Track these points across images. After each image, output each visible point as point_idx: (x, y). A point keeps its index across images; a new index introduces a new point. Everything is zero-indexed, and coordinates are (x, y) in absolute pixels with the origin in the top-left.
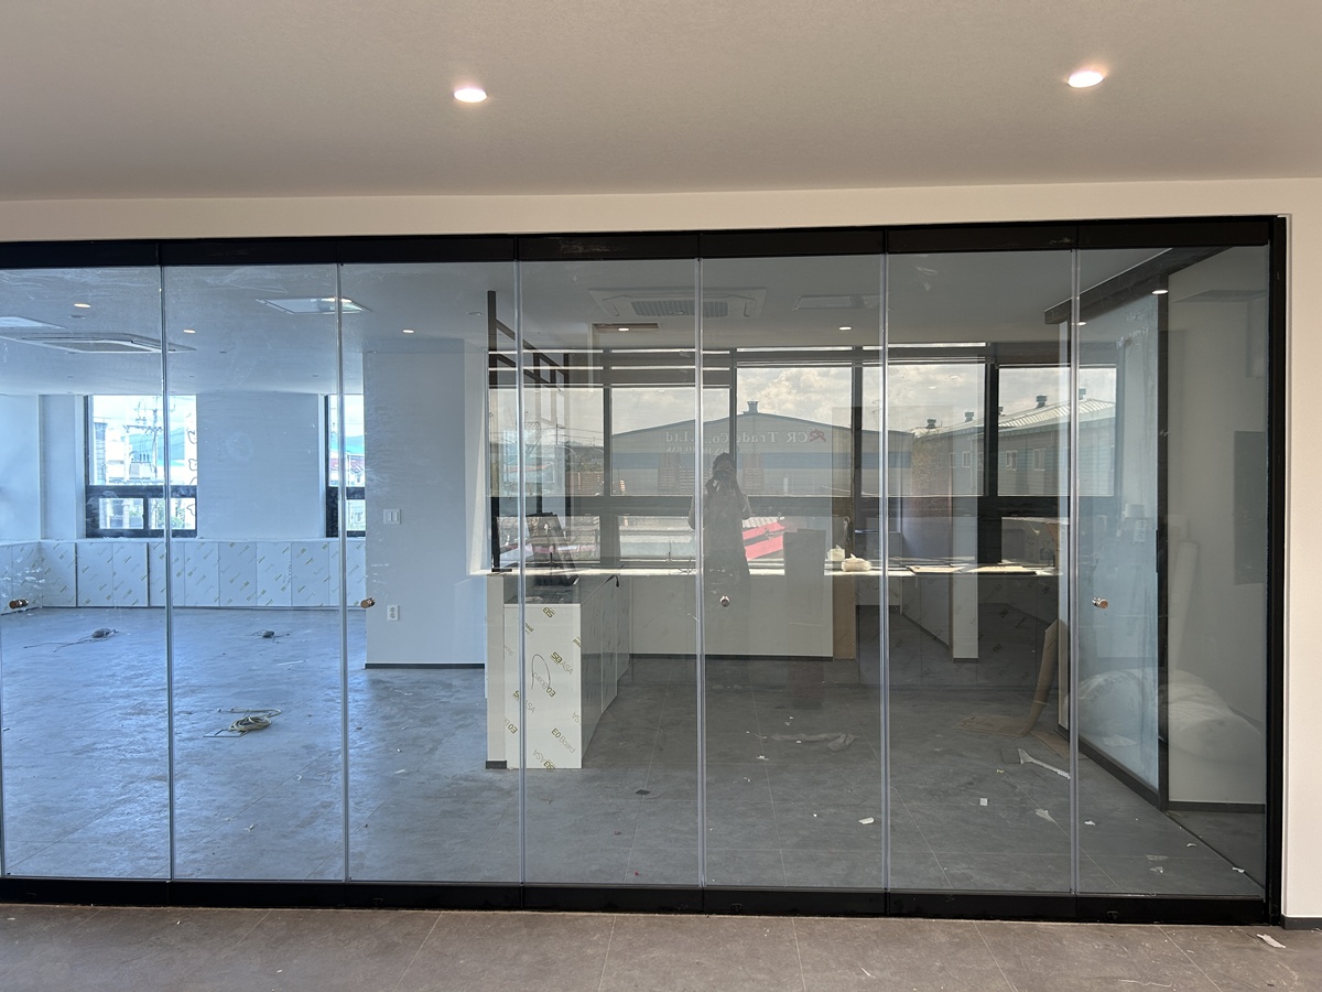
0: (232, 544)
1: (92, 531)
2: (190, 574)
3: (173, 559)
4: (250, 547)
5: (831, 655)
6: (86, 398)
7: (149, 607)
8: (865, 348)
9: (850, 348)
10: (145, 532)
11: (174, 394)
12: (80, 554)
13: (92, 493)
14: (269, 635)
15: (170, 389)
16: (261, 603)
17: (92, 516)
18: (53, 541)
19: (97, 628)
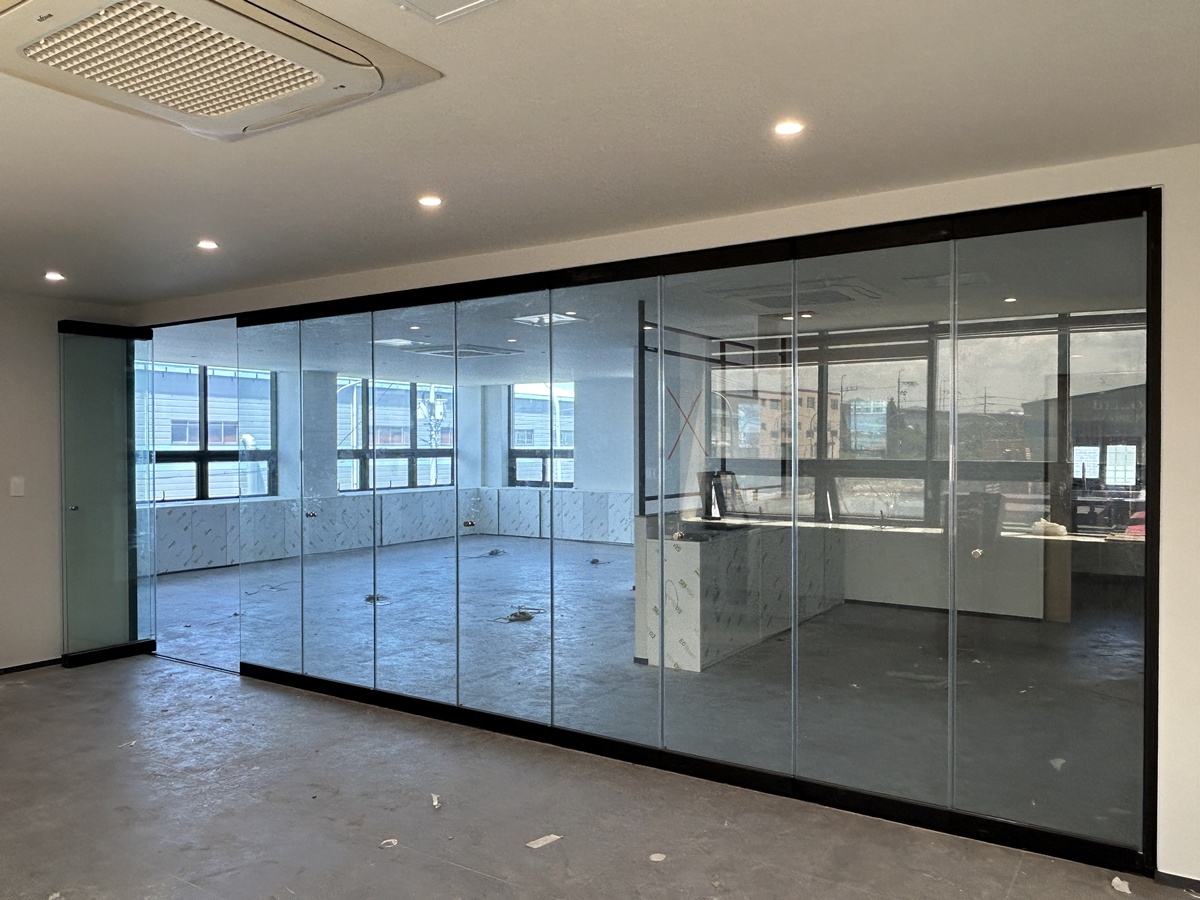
0: (593, 493)
1: (512, 481)
2: (566, 515)
3: (554, 504)
4: (604, 496)
5: (1041, 617)
6: (509, 387)
7: (540, 538)
8: (1072, 315)
9: (1057, 316)
10: (543, 484)
11: (557, 381)
12: (501, 498)
13: (513, 455)
14: (595, 562)
15: (553, 380)
16: (611, 540)
17: (512, 470)
18: (486, 488)
19: (493, 549)
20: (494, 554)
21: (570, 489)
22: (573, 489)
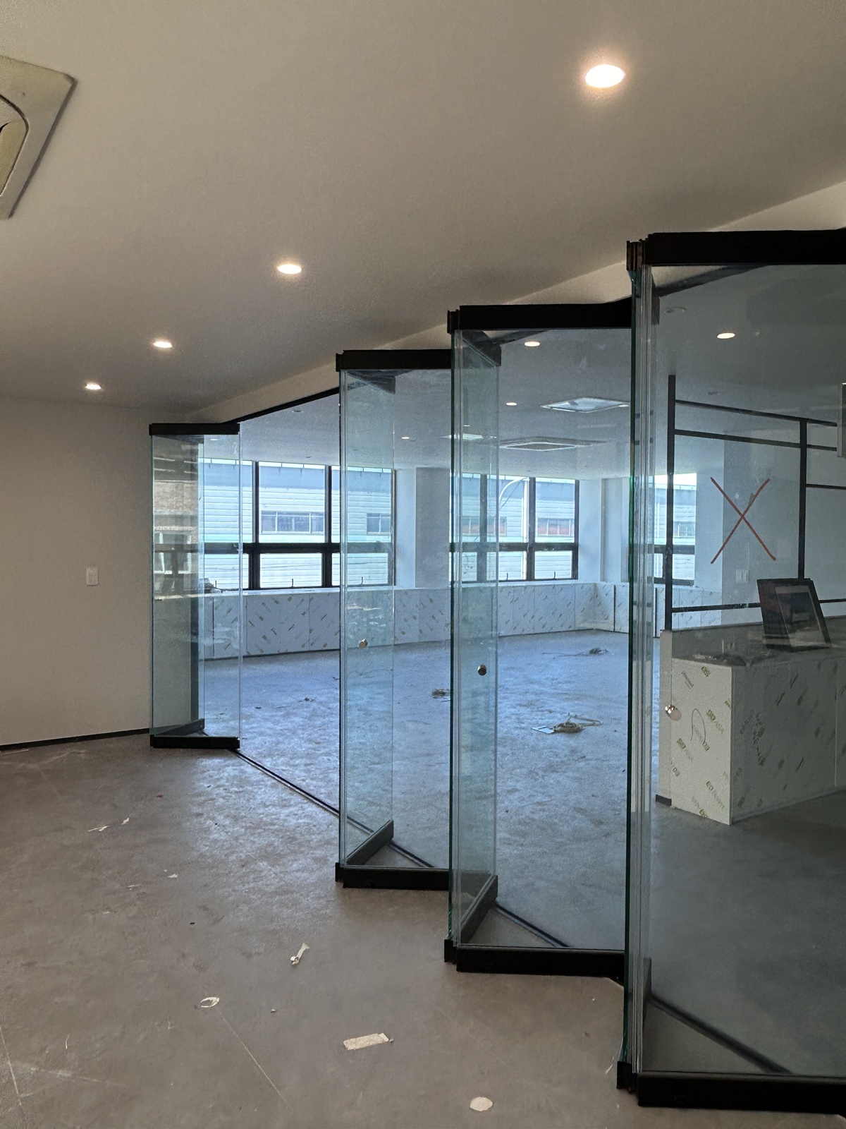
17: (633, 567)
18: (604, 583)
19: (594, 647)
20: (595, 652)
21: (688, 588)
22: (693, 588)
